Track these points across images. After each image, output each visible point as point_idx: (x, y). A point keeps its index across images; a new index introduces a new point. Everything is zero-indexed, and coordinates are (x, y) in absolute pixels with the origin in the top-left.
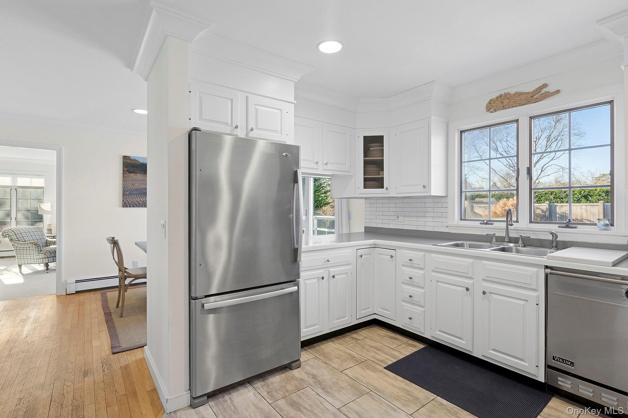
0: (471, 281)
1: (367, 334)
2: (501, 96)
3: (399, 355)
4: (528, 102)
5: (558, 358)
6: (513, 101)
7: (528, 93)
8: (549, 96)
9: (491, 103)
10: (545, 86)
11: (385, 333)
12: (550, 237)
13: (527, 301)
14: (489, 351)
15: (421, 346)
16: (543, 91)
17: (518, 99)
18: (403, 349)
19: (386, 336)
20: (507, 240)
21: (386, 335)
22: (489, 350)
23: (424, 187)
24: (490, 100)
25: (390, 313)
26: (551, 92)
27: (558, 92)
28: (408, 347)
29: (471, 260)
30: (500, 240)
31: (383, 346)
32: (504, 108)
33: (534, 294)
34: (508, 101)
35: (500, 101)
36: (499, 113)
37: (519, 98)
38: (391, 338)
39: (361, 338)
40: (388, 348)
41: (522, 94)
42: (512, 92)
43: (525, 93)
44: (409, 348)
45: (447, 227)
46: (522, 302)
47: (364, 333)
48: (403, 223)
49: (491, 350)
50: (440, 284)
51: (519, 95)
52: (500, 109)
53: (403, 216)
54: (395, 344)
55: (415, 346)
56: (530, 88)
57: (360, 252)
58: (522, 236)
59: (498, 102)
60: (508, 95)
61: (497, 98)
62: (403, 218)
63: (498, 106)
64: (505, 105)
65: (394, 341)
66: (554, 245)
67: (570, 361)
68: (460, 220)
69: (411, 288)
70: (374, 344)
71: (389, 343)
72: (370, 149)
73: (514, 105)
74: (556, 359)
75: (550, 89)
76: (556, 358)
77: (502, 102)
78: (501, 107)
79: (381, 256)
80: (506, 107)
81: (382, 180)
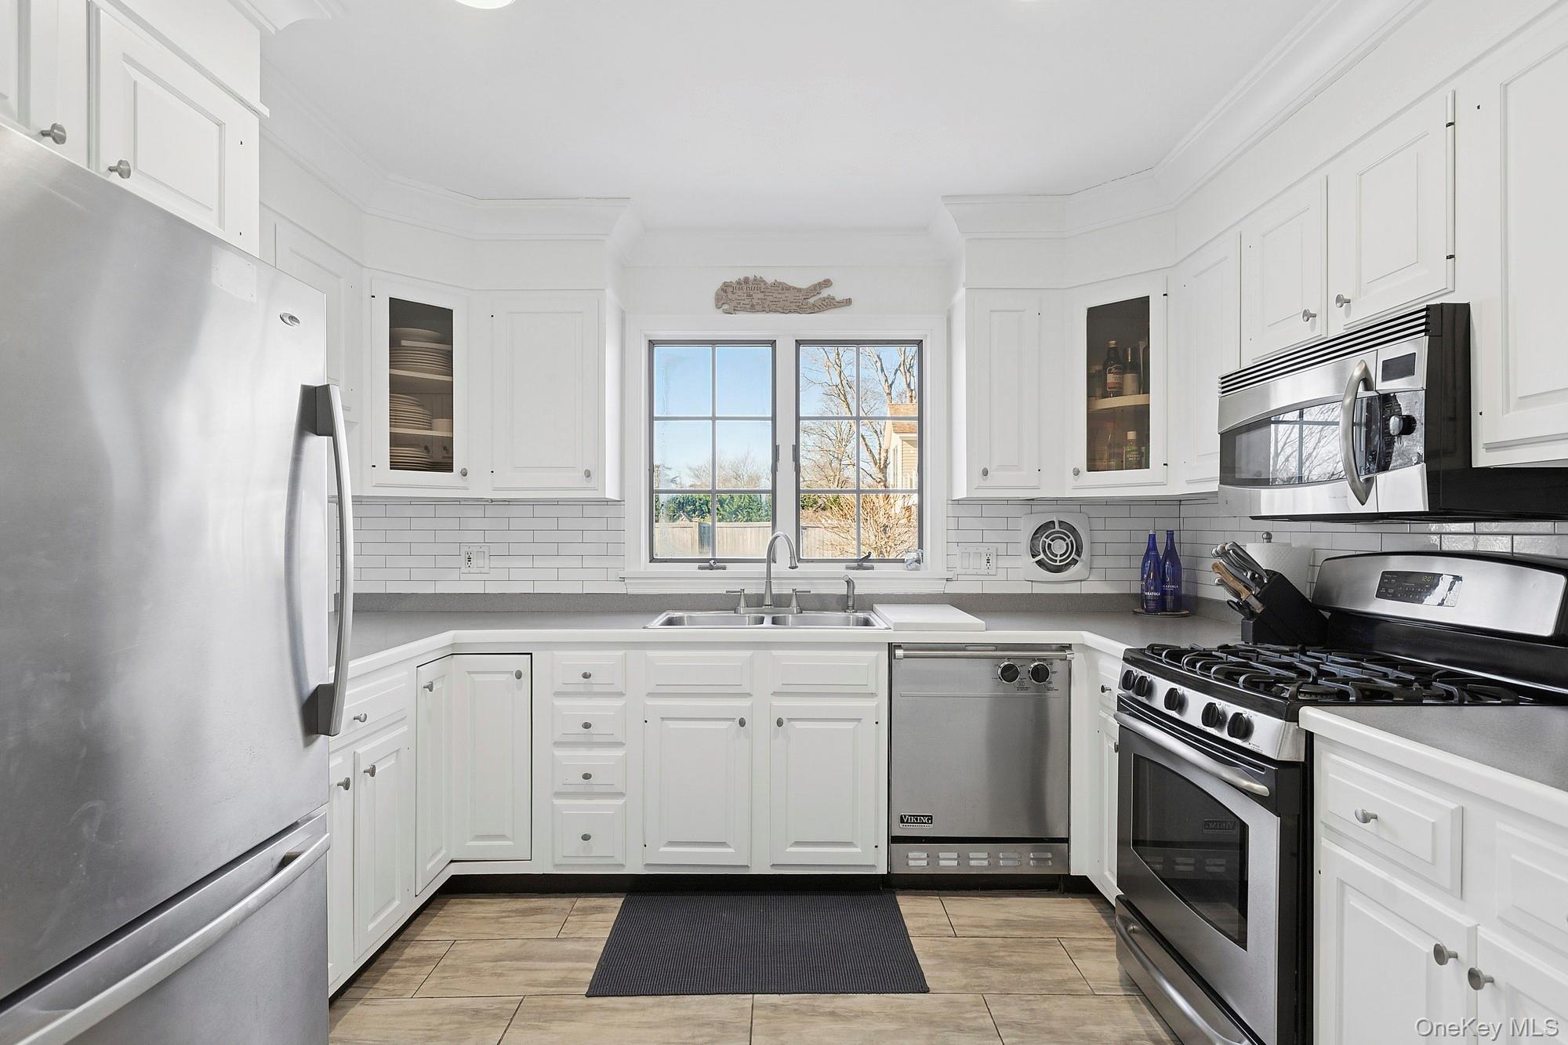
0: (745, 703)
1: (448, 931)
2: (746, 280)
3: (588, 948)
4: (800, 309)
5: (909, 816)
6: (771, 298)
7: (799, 290)
8: (835, 307)
9: (726, 292)
10: (827, 283)
11: (495, 908)
12: (842, 590)
13: (859, 720)
14: (787, 850)
15: (616, 903)
16: (825, 293)
17: (780, 296)
18: (582, 928)
19: (504, 914)
20: (768, 601)
21: (504, 911)
22: (786, 848)
23: (588, 474)
24: (724, 283)
25: (511, 843)
26: (837, 300)
27: (848, 302)
28: (587, 919)
29: (748, 653)
30: (757, 601)
31: (524, 944)
32: (753, 309)
33: (871, 703)
34: (761, 296)
35: (745, 291)
36: (742, 317)
37: (783, 296)
38: (524, 913)
39: (442, 950)
40: (543, 942)
41: (789, 288)
42: (770, 279)
43: (794, 288)
44: (593, 917)
45: (623, 579)
46: (850, 725)
47: (436, 933)
48: (486, 577)
49: (791, 846)
50: (672, 725)
51: (783, 290)
52: (744, 310)
53: (487, 553)
54: (552, 924)
55: (600, 909)
56: (803, 282)
57: (427, 674)
58: (797, 590)
59: (740, 293)
60: (762, 284)
61: (739, 283)
62: (487, 560)
63: (742, 302)
64: (755, 303)
65: (539, 917)
66: (850, 604)
67: (926, 816)
68: (650, 562)
69: (582, 752)
70: (497, 950)
71: (532, 929)
72: (404, 343)
73: (774, 307)
74: (905, 821)
75: (837, 292)
76: (905, 817)
77: (750, 296)
78: (748, 306)
79: (477, 678)
80: (757, 307)
81: (447, 445)
